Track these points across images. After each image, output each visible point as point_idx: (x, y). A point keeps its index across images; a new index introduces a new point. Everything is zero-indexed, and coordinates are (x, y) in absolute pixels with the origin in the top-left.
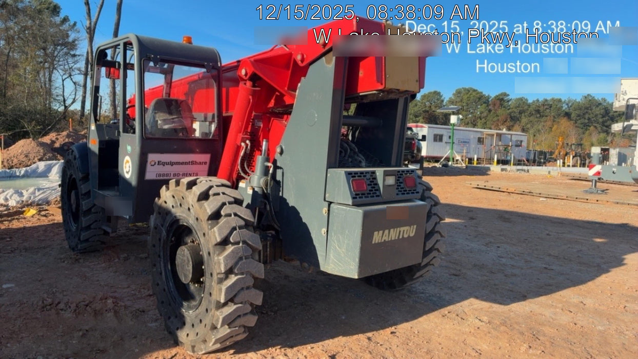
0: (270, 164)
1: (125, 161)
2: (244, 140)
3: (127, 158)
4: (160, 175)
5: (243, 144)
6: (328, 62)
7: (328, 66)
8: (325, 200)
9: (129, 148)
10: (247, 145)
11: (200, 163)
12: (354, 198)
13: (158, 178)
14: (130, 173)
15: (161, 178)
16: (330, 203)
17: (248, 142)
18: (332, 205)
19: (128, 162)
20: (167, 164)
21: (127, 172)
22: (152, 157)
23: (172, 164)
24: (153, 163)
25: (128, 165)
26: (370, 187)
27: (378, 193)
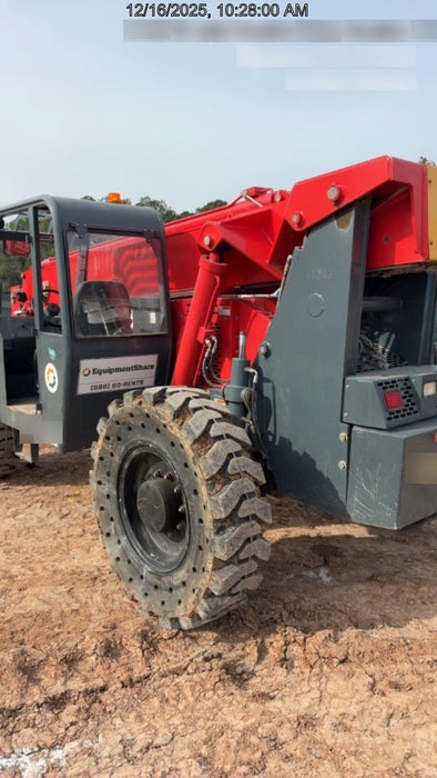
0: (251, 370)
1: (47, 370)
2: (208, 336)
3: (50, 366)
4: (96, 388)
5: (207, 341)
6: (342, 226)
7: (341, 230)
8: (342, 421)
9: (52, 353)
10: (213, 343)
11: (146, 368)
12: (389, 419)
13: (94, 391)
14: (56, 387)
15: (98, 391)
16: (351, 426)
17: (214, 338)
18: (355, 428)
19: (51, 371)
20: (105, 371)
21: (52, 385)
22: (85, 364)
23: (110, 371)
24: (87, 372)
25: (51, 375)
26: (406, 400)
27: (415, 409)
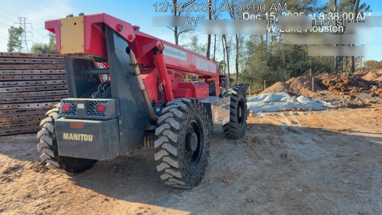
12: (61, 114)
26: (72, 109)
27: (76, 113)
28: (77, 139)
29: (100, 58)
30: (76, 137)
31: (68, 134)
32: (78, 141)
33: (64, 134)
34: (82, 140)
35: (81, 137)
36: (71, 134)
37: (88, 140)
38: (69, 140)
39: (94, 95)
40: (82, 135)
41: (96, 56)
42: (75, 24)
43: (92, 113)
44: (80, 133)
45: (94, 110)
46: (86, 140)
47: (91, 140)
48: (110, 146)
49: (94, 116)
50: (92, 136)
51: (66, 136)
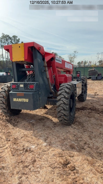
12: (12, 89)
26: (17, 87)
27: (19, 89)
28: (20, 101)
29: (29, 63)
30: (20, 100)
31: (16, 99)
32: (21, 102)
33: (14, 99)
34: (23, 101)
35: (22, 100)
36: (17, 99)
37: (26, 102)
38: (16, 101)
39: (26, 80)
40: (23, 99)
41: (27, 62)
42: (20, 47)
43: (27, 89)
44: (22, 98)
45: (28, 87)
46: (25, 101)
47: (27, 101)
48: (36, 103)
49: (28, 90)
50: (28, 99)
51: (15, 100)
